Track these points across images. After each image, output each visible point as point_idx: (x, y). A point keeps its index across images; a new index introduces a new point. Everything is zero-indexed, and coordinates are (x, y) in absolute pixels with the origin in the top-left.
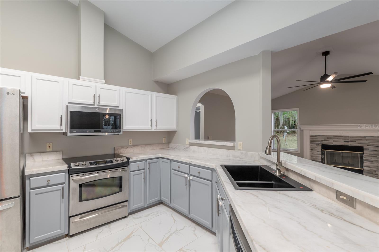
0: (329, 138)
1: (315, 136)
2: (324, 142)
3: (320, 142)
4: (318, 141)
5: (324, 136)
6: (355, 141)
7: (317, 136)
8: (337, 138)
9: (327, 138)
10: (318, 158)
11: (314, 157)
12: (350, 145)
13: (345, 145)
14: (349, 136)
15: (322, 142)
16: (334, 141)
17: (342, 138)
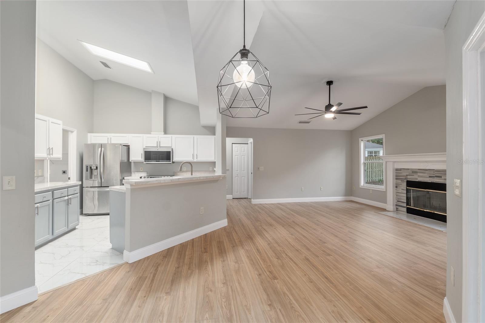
0: (414, 172)
1: (400, 169)
2: (409, 177)
3: (404, 178)
4: (403, 176)
5: (408, 169)
6: (441, 177)
7: (402, 170)
8: (422, 173)
9: (411, 172)
10: (402, 198)
11: (399, 197)
12: (435, 182)
13: (430, 182)
14: (434, 170)
15: (407, 177)
16: (419, 176)
17: (427, 172)
